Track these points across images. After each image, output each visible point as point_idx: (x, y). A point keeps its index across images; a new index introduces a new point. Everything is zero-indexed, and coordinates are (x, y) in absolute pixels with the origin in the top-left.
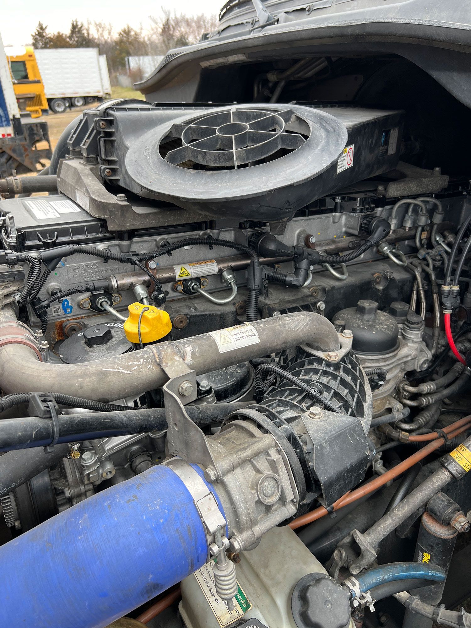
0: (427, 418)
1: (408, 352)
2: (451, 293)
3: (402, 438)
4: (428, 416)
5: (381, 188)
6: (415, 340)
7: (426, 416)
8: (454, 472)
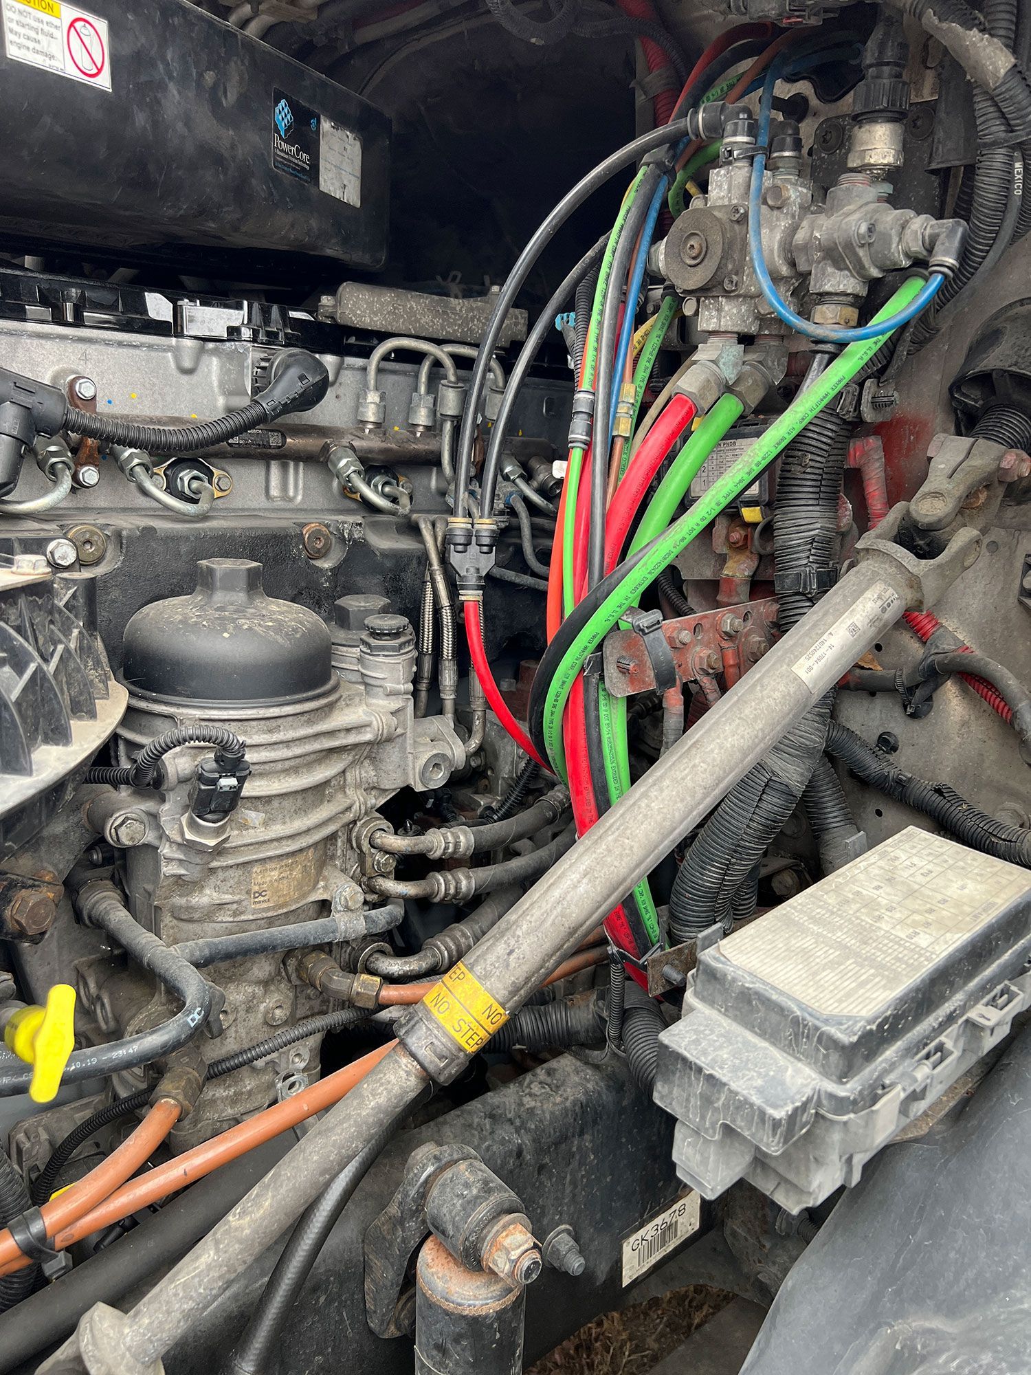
0: (463, 940)
1: (364, 717)
2: (474, 539)
3: (358, 993)
4: (464, 935)
5: (326, 300)
6: (389, 685)
7: (458, 934)
8: (425, 1054)
